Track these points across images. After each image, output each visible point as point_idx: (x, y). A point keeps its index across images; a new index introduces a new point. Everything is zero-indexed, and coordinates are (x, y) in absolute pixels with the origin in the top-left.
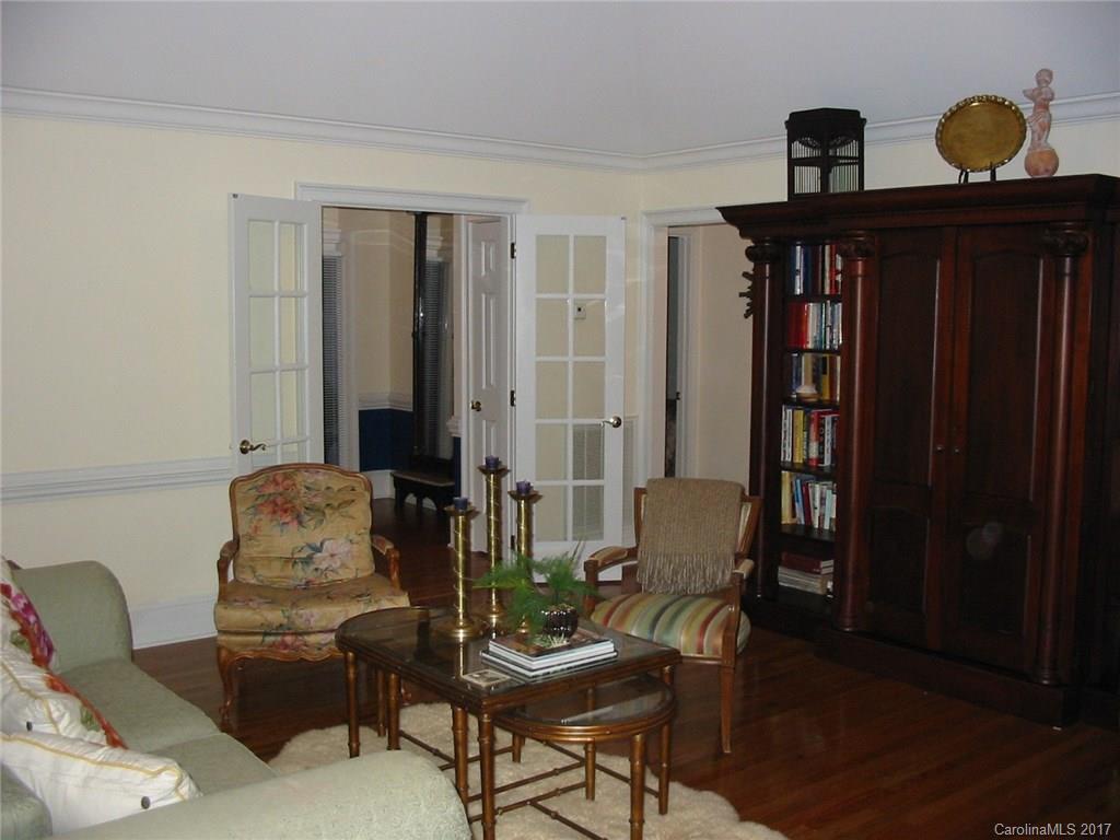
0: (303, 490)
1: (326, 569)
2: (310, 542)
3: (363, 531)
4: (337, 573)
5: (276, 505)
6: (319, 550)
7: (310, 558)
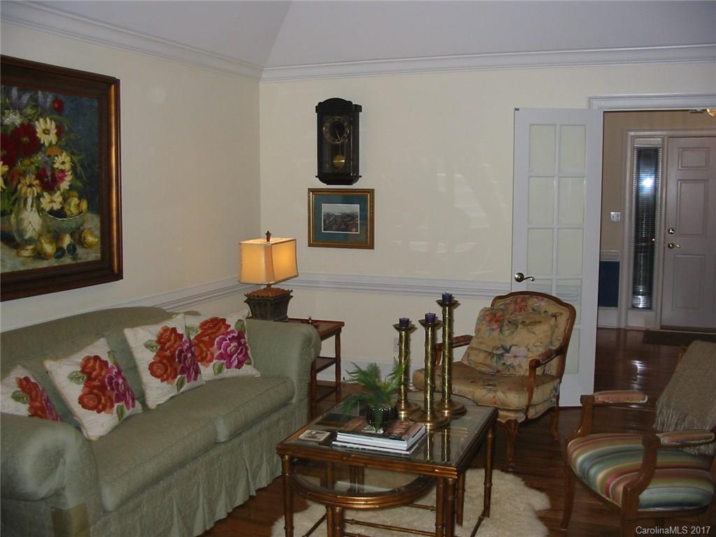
0: (531, 311)
1: (510, 365)
2: (504, 344)
3: (539, 344)
4: (515, 369)
5: (495, 317)
6: (508, 351)
7: (502, 355)
